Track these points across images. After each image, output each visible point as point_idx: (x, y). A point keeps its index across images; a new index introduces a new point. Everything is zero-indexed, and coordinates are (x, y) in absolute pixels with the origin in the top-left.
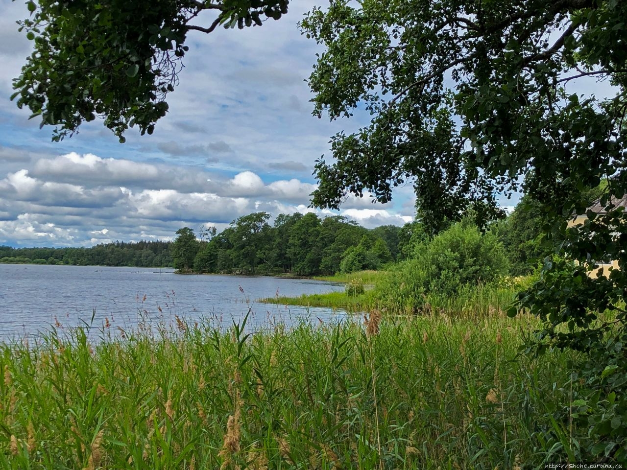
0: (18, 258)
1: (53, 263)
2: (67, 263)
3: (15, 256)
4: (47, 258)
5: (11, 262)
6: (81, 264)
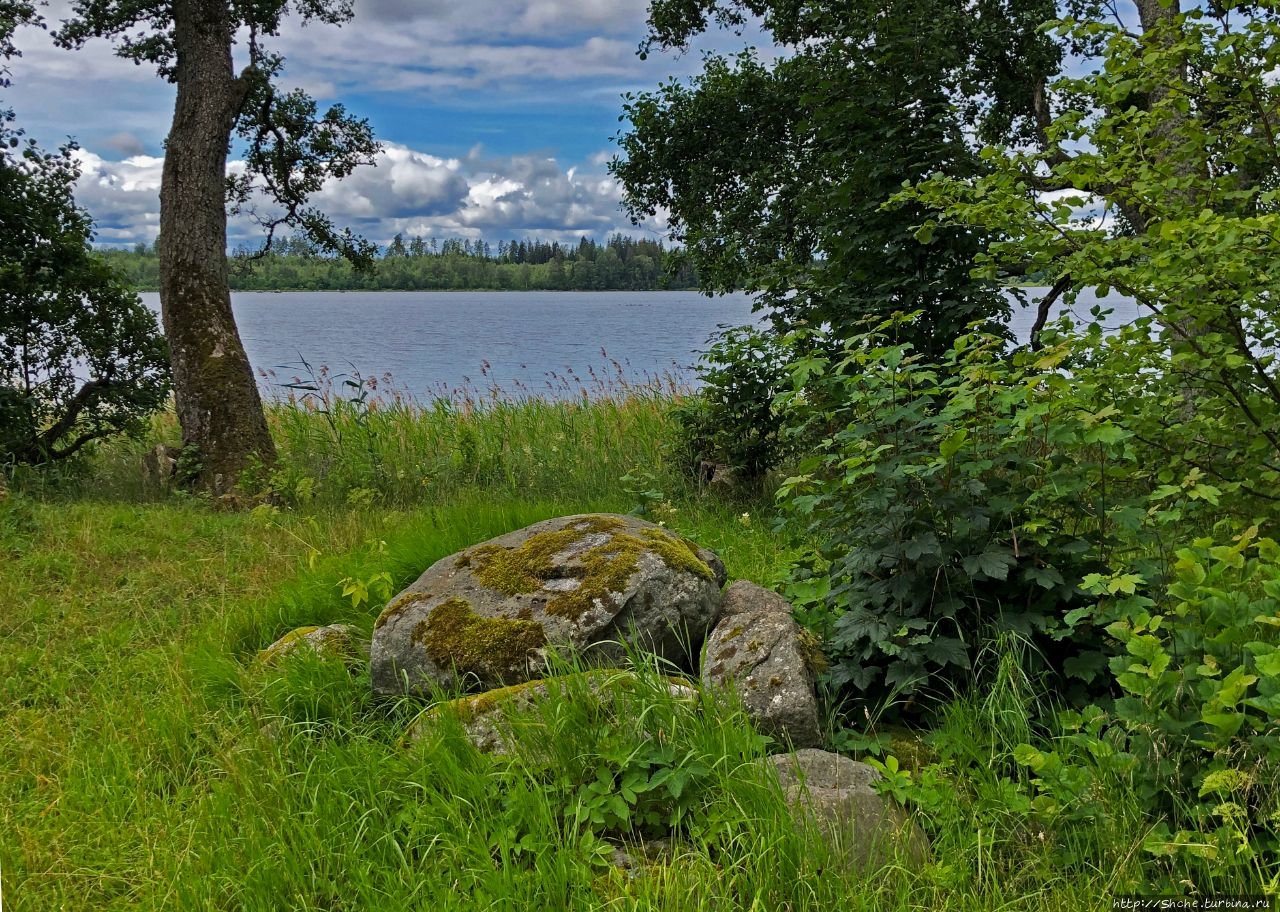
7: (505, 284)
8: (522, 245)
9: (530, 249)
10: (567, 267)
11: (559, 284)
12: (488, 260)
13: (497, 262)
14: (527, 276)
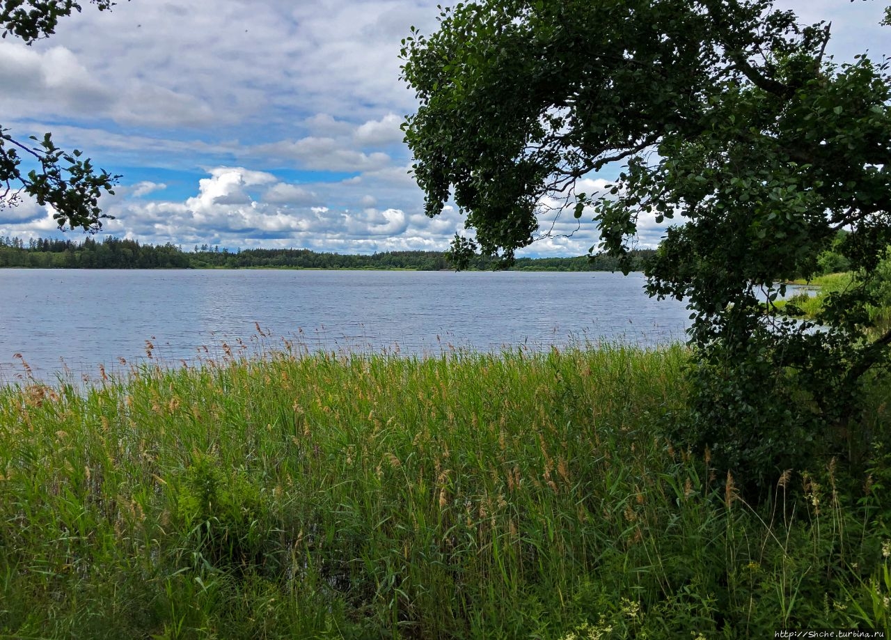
0: (535, 267)
1: (562, 270)
2: (573, 270)
3: (533, 265)
4: (557, 266)
5: (531, 270)
6: (584, 270)
7: (34, 264)
8: (46, 241)
9: (52, 243)
10: (77, 255)
11: (71, 264)
12: (22, 249)
13: (29, 250)
14: (51, 259)
